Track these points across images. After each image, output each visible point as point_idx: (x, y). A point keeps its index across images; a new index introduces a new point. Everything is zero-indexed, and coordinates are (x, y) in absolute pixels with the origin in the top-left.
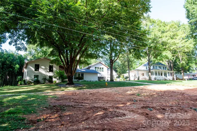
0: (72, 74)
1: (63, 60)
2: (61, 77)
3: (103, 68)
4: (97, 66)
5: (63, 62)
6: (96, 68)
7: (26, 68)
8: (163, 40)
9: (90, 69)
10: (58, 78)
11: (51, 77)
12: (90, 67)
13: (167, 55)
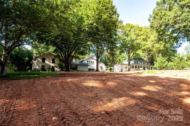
0: (68, 65)
1: (63, 55)
2: (61, 67)
3: (93, 62)
4: (89, 60)
5: (62, 56)
6: (88, 61)
7: (35, 60)
8: (137, 42)
9: (83, 62)
10: (58, 67)
11: (53, 67)
12: (83, 61)
13: (139, 53)
